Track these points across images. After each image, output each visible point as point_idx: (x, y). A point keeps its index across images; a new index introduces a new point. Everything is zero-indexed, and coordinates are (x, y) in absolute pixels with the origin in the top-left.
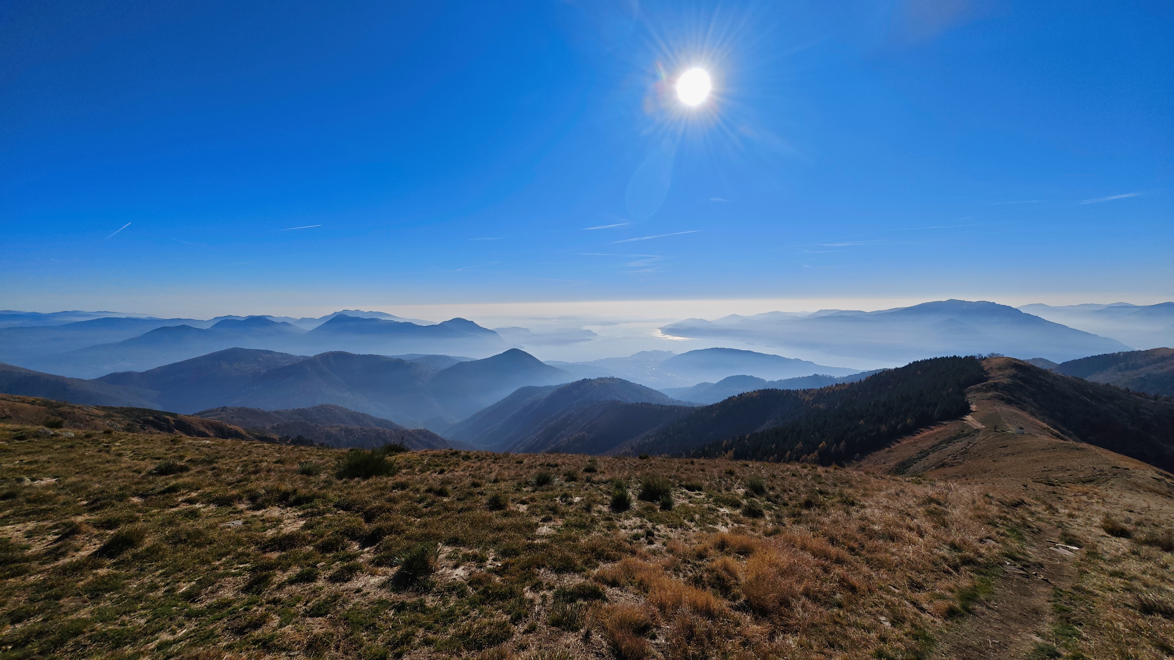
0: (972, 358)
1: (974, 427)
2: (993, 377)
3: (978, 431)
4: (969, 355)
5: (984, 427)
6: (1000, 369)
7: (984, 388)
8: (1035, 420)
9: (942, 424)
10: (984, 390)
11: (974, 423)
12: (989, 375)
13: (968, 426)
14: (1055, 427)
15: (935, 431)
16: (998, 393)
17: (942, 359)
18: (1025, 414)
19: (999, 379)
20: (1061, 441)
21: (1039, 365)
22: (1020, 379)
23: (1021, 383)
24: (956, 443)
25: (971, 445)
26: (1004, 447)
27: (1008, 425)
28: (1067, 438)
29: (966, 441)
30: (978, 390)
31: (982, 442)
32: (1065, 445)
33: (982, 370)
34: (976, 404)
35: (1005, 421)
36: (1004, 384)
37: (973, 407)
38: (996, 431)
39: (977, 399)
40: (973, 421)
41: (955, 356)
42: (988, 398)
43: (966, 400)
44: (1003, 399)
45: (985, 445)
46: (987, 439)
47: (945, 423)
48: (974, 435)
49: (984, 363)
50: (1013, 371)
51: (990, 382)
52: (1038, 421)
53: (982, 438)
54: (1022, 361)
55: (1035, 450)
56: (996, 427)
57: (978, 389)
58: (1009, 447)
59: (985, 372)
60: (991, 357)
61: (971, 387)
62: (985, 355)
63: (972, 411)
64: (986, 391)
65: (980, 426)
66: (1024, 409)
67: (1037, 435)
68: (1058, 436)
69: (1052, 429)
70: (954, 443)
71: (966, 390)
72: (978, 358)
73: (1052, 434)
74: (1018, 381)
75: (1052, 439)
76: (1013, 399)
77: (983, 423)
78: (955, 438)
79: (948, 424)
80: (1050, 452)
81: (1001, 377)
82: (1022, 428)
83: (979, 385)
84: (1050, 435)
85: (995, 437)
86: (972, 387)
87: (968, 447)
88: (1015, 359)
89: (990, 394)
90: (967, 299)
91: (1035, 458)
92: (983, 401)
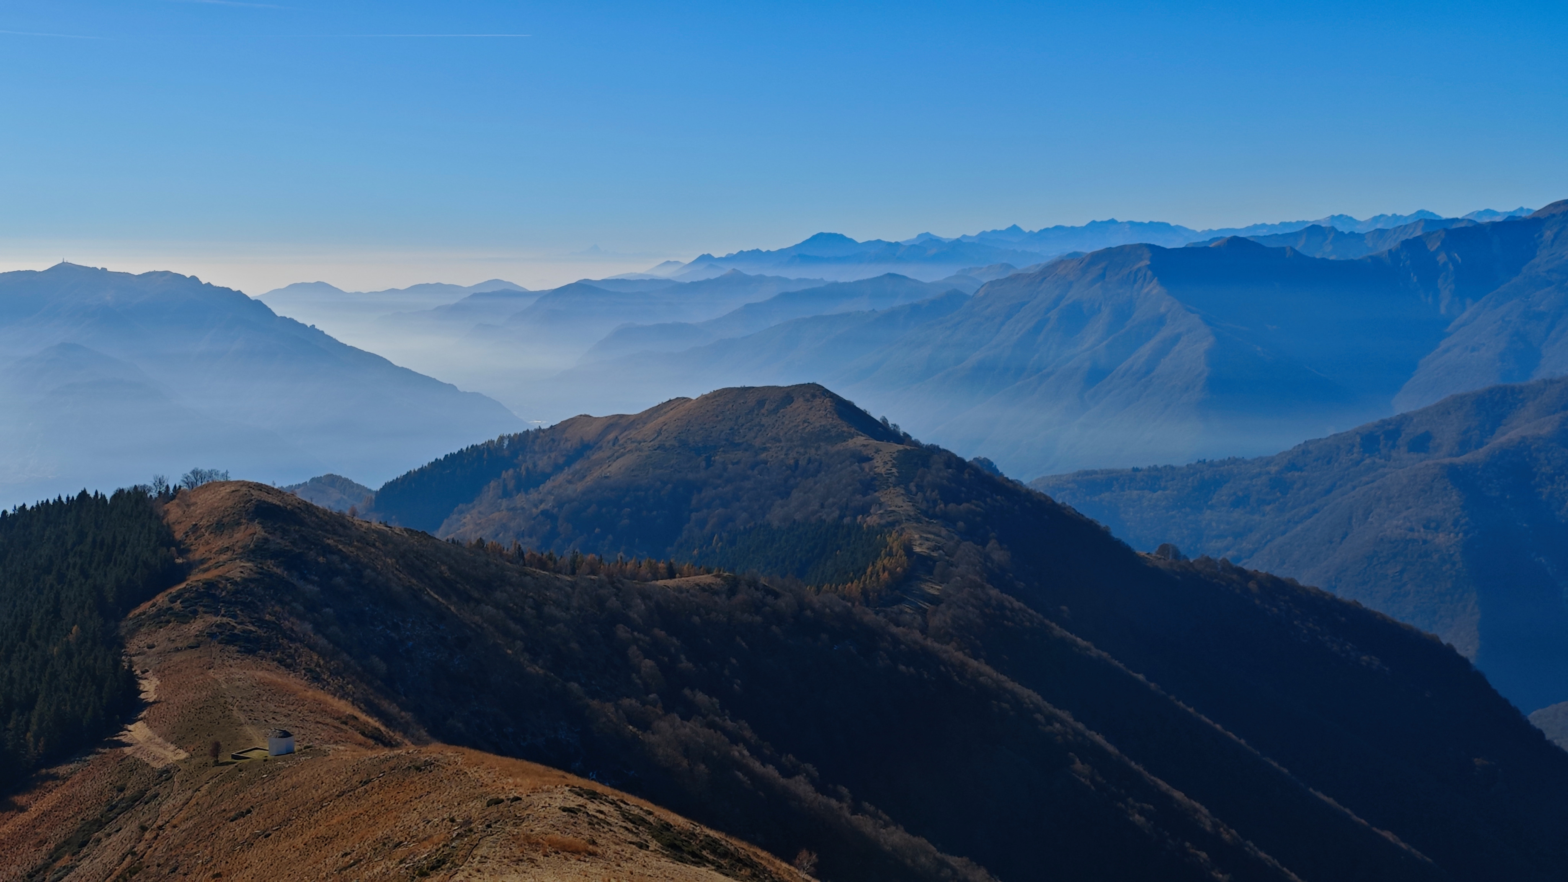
0: (138, 495)
1: (154, 764)
2: (202, 561)
3: (166, 774)
4: (127, 486)
5: (183, 755)
6: (219, 527)
7: (178, 605)
8: (321, 695)
9: (55, 777)
10: (177, 615)
11: (153, 748)
12: (191, 556)
13: (135, 766)
14: (372, 709)
15: (34, 811)
16: (219, 619)
17: (44, 508)
18: (294, 682)
19: (218, 566)
20: (386, 752)
21: (324, 502)
22: (275, 555)
23: (279, 571)
24: (105, 843)
25: (148, 835)
26: (242, 815)
27: (249, 730)
28: (398, 737)
29: (134, 826)
30: (161, 618)
31: (182, 815)
32: (392, 763)
33: (166, 538)
34: (161, 674)
35: (242, 718)
36: (235, 583)
37: (149, 688)
38: (217, 763)
39: (160, 654)
40: (150, 739)
41: (83, 494)
42: (192, 640)
43: (126, 665)
44: (232, 639)
45: (190, 824)
46: (193, 801)
47: (62, 770)
48: (156, 796)
49: (174, 512)
50: (257, 530)
51: (196, 578)
52: (329, 698)
53: (180, 799)
54: (279, 492)
55: (321, 803)
56: (216, 750)
57: (160, 613)
58: (254, 813)
59: (177, 544)
60: (191, 485)
61: (137, 611)
62: (174, 480)
63: (146, 705)
64: (184, 618)
65: (173, 755)
66: (288, 664)
67: (325, 747)
68: (380, 740)
69: (363, 717)
70: (99, 841)
71: (125, 625)
72: (154, 494)
73: (363, 734)
74: (271, 566)
75: (363, 750)
76: (261, 632)
77: (179, 743)
78: (99, 824)
79: (73, 773)
80: (358, 798)
81: (223, 557)
82: (286, 734)
83: (161, 599)
84: (360, 737)
85: (216, 785)
86: (145, 606)
87: (141, 847)
88: (260, 487)
89: (196, 626)
90: (113, 267)
91: (322, 830)
92: (177, 658)
